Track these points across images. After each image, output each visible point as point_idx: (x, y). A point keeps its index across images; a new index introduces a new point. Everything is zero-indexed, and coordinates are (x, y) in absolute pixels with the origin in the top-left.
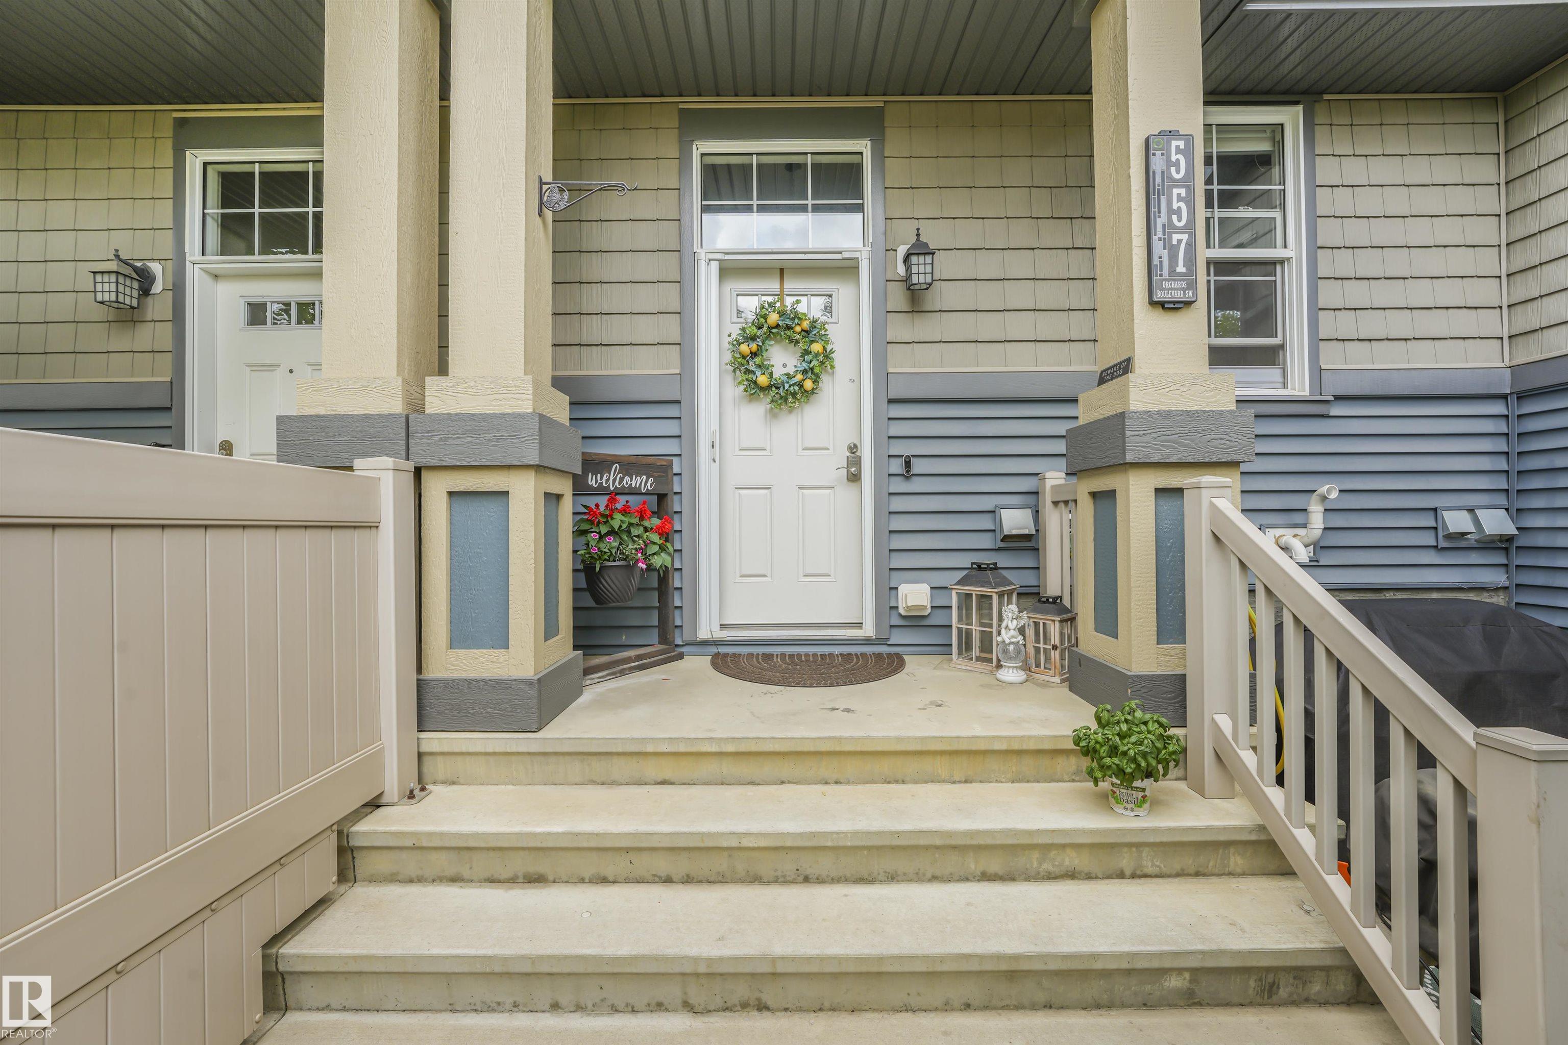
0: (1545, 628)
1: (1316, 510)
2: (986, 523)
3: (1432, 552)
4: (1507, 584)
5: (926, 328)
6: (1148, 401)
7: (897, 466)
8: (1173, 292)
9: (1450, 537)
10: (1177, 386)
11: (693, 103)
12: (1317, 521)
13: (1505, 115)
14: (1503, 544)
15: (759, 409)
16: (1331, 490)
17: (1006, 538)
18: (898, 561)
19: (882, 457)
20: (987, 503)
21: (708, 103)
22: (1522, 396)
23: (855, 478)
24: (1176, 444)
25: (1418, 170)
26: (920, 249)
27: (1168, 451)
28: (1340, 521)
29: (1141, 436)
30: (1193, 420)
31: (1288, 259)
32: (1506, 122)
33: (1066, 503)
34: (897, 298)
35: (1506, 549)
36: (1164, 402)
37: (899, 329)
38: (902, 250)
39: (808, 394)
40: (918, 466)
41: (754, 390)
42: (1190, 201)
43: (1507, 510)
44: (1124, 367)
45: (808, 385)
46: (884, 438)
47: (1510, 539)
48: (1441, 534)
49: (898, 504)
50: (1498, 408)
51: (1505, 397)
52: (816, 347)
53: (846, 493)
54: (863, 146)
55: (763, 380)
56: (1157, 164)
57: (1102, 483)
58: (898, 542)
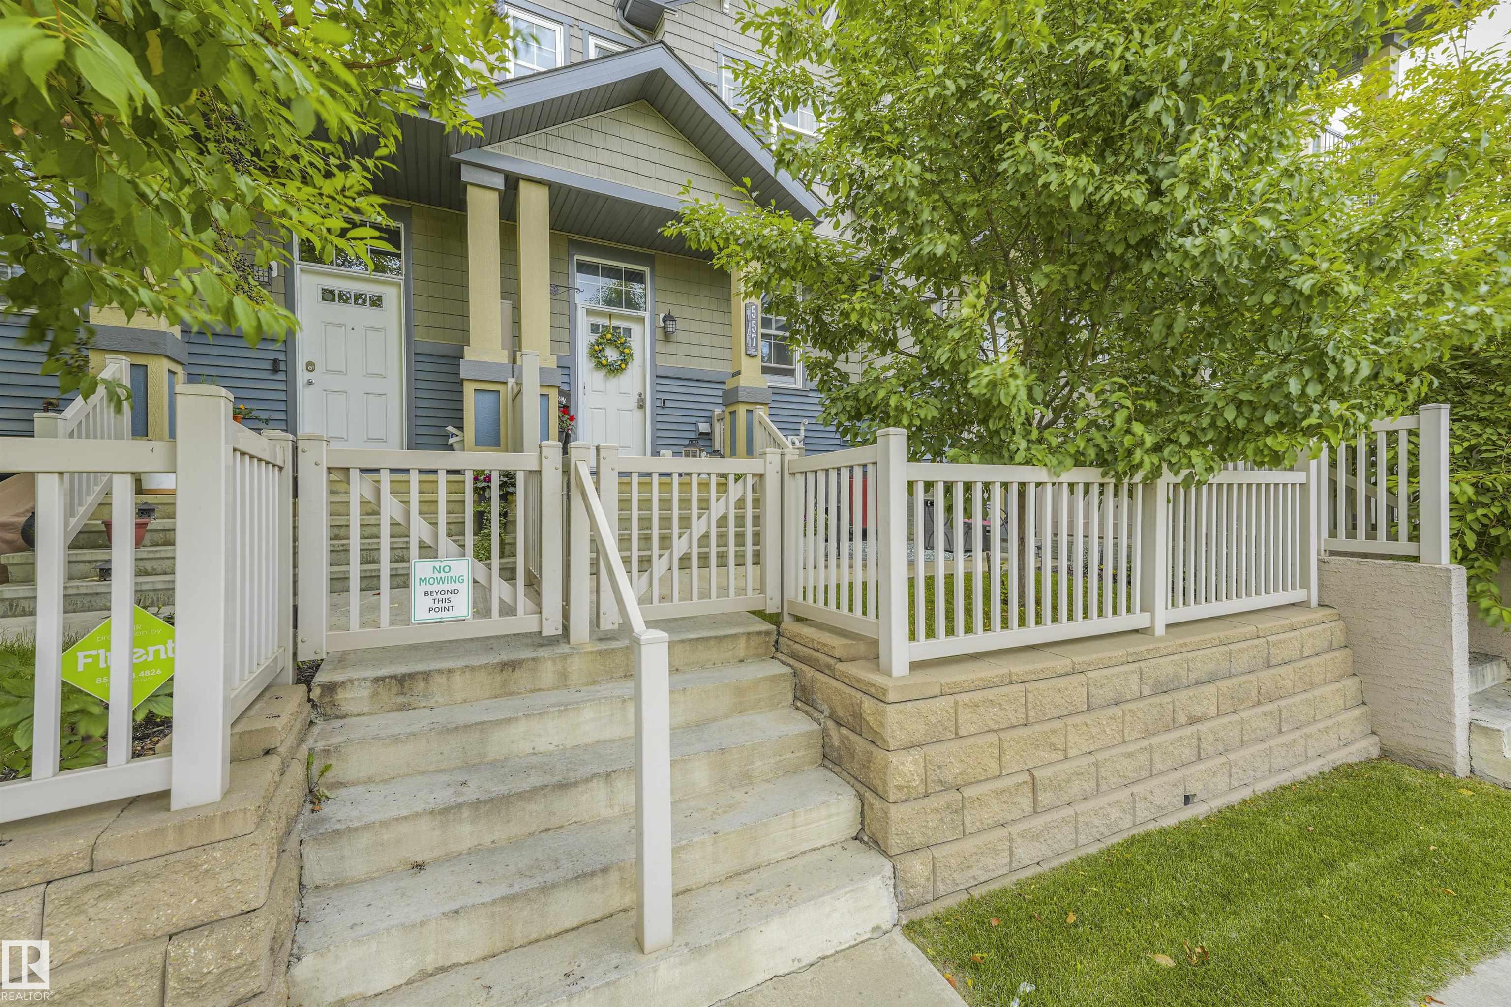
1: (802, 428)
2: (693, 428)
5: (671, 348)
6: (745, 384)
7: (659, 403)
8: (752, 352)
10: (753, 379)
11: (573, 236)
12: (802, 433)
15: (600, 374)
16: (806, 421)
17: (701, 434)
18: (660, 442)
19: (654, 399)
20: (694, 420)
21: (580, 238)
23: (641, 406)
24: (752, 397)
26: (668, 318)
27: (750, 399)
28: (810, 434)
29: (743, 394)
30: (757, 390)
33: (721, 419)
34: (660, 335)
36: (749, 384)
37: (660, 347)
38: (662, 315)
39: (622, 369)
40: (668, 404)
41: (600, 365)
42: (756, 325)
44: (738, 373)
45: (623, 366)
46: (655, 392)
49: (660, 418)
52: (627, 351)
53: (638, 414)
54: (647, 270)
55: (604, 362)
56: (748, 313)
57: (732, 409)
58: (660, 434)
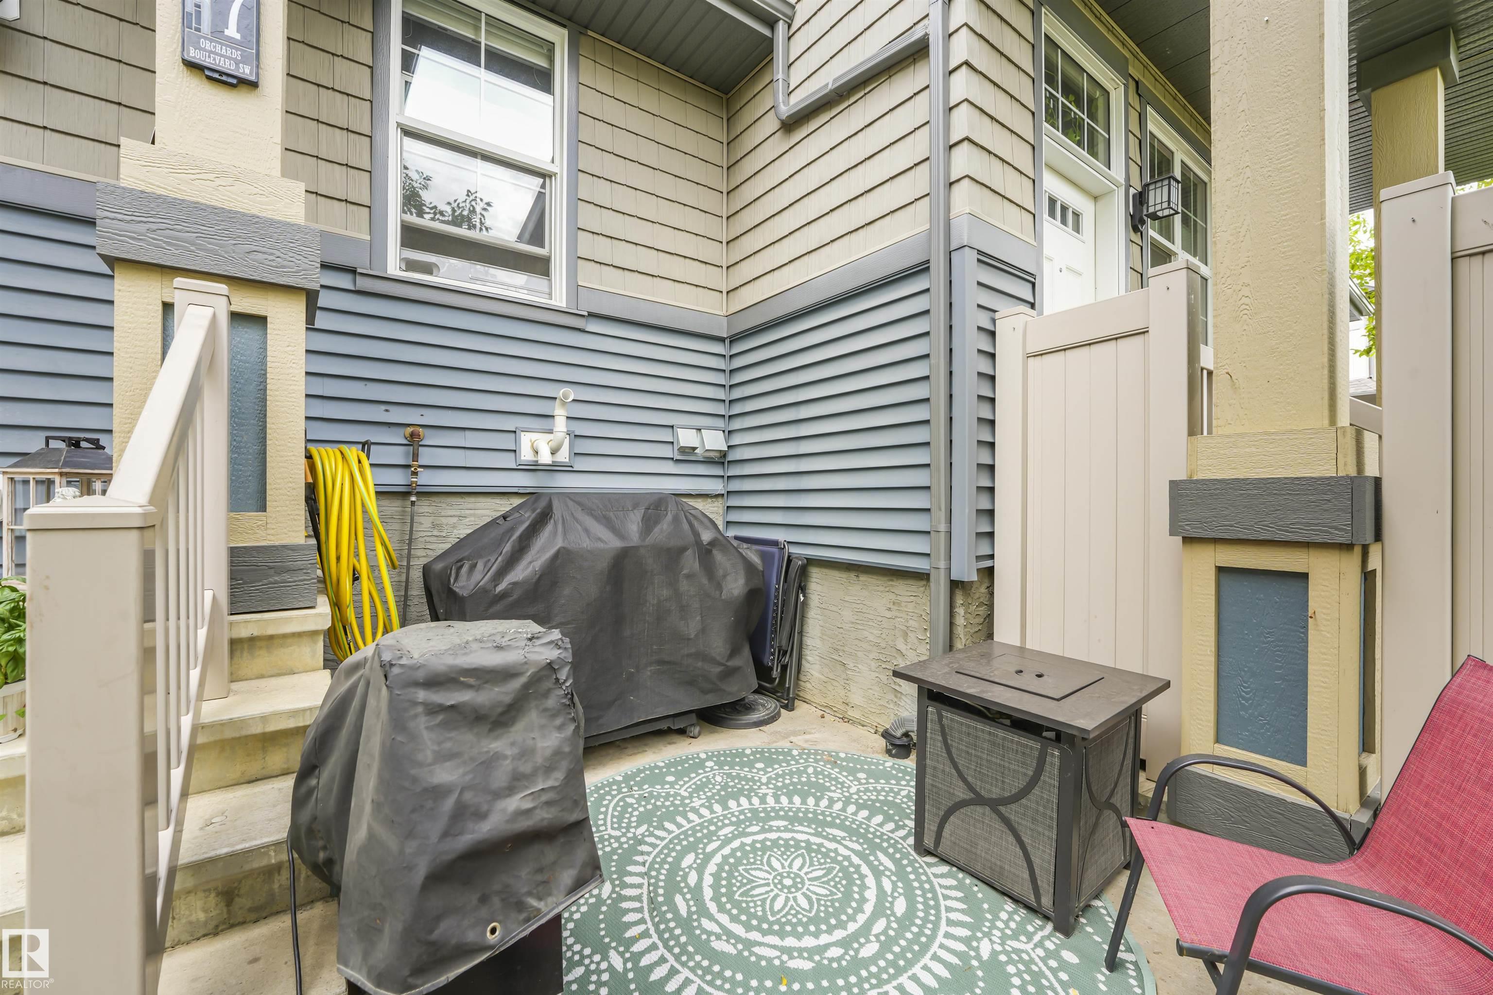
0: (692, 512)
1: (560, 414)
3: (671, 463)
4: (723, 492)
6: (157, 183)
8: (218, 58)
9: (683, 450)
10: (211, 176)
12: (560, 423)
13: (728, 112)
14: (721, 459)
16: (566, 394)
22: (734, 339)
24: (192, 245)
25: (665, 133)
27: (177, 252)
28: (581, 429)
29: (128, 222)
30: (222, 221)
31: (555, 174)
32: (728, 120)
35: (723, 463)
36: (185, 191)
43: (724, 431)
47: (724, 455)
48: (676, 448)
50: (718, 348)
51: (722, 340)
